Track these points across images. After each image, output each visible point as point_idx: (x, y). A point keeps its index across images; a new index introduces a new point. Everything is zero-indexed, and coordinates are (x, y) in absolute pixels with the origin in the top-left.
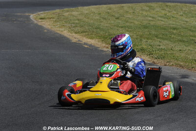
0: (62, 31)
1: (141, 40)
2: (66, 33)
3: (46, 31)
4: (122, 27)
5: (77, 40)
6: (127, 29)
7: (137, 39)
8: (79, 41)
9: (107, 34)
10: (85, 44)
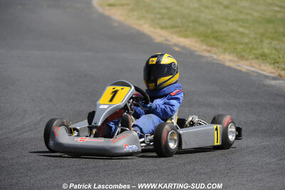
0: (140, 25)
1: (262, 41)
2: (146, 28)
3: (115, 24)
4: (233, 21)
5: (163, 39)
6: (241, 23)
7: (255, 39)
8: (167, 40)
9: (209, 31)
10: (176, 45)
